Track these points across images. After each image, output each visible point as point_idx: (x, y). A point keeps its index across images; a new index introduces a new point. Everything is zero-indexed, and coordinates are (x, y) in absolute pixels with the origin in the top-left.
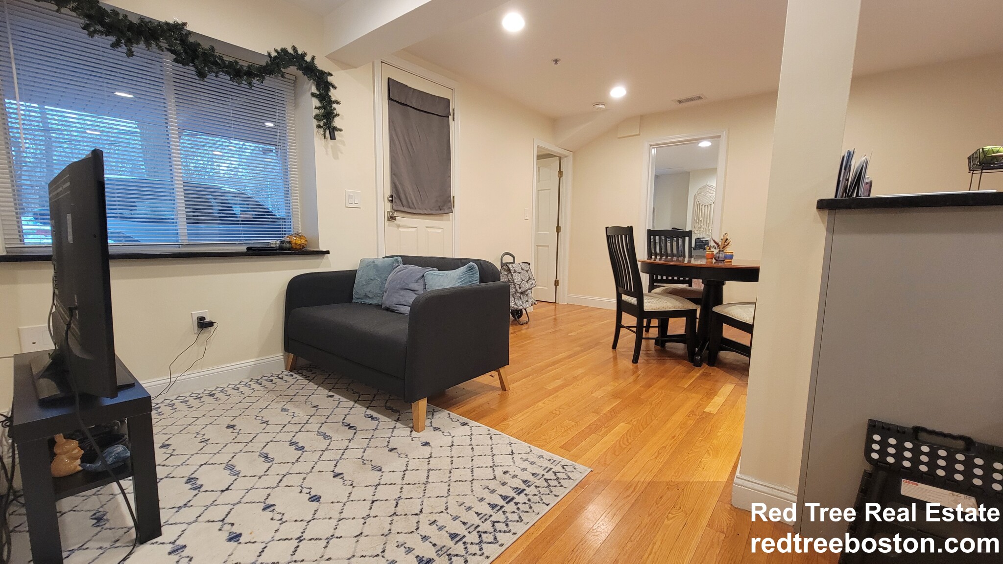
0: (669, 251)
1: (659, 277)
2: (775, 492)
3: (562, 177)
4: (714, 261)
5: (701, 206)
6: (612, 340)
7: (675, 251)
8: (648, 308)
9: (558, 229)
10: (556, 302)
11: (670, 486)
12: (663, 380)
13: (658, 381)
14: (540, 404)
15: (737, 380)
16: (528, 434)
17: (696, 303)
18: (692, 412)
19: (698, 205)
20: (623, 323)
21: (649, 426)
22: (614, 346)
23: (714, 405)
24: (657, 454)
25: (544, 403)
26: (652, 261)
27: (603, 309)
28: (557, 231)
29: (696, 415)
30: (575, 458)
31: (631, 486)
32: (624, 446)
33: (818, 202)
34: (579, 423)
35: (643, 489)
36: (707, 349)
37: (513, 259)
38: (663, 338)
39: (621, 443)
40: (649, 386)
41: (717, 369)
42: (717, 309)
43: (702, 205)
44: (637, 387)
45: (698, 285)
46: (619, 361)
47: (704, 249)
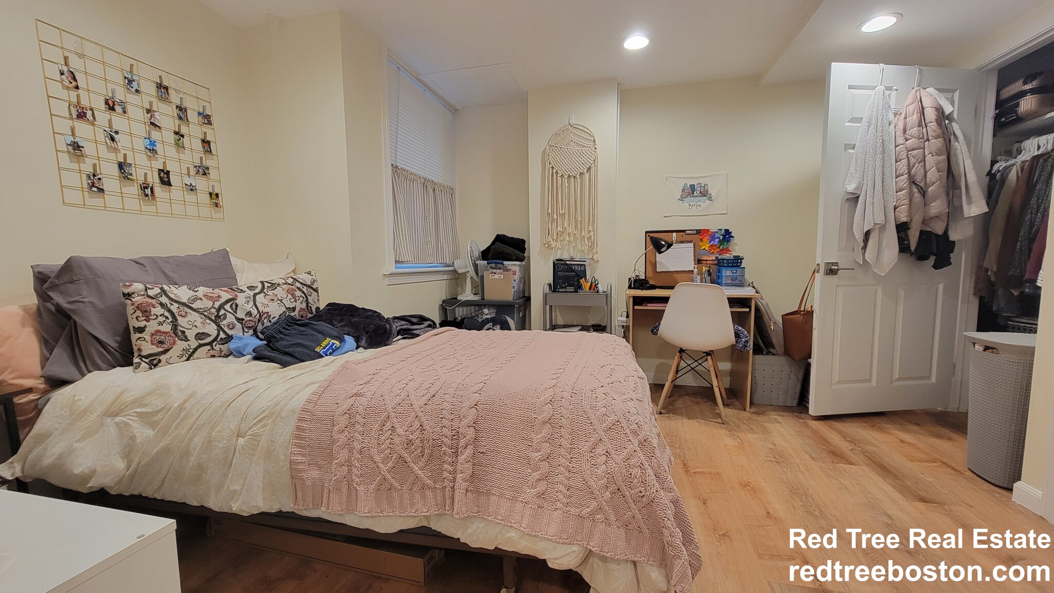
5: (559, 178)
19: (552, 175)
43: (562, 176)
47: (580, 287)
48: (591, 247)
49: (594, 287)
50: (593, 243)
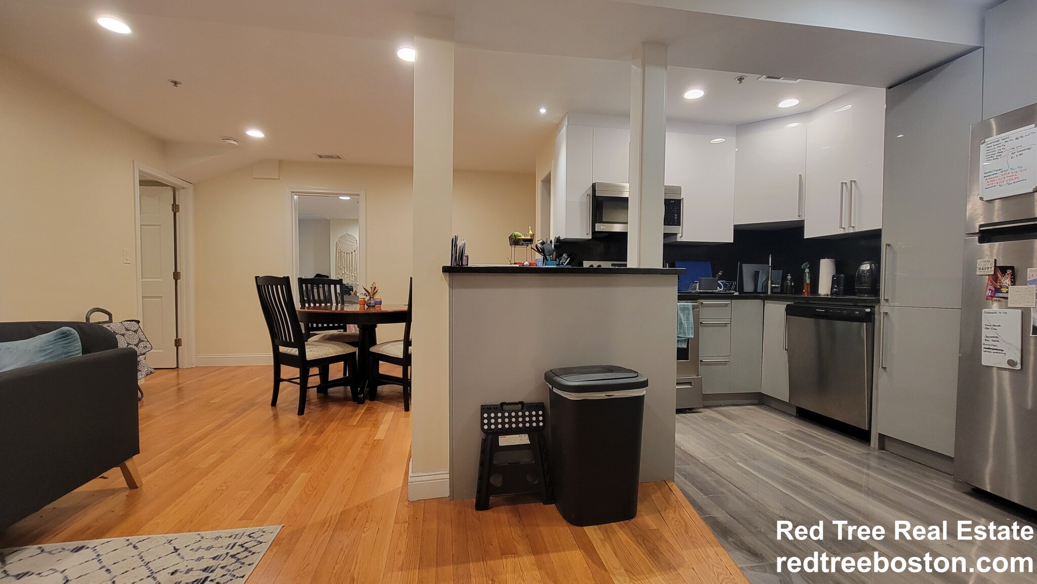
0: (316, 298)
1: (315, 325)
2: (436, 477)
3: (178, 211)
4: (366, 307)
6: (271, 397)
7: (322, 298)
8: (311, 357)
9: (176, 276)
10: (178, 367)
11: (359, 508)
12: (333, 423)
13: (328, 426)
14: (197, 487)
15: (395, 407)
16: (191, 522)
17: (355, 347)
18: (366, 444)
19: (340, 253)
20: (282, 376)
21: (330, 467)
22: (274, 403)
23: (381, 434)
24: (342, 487)
25: (201, 484)
26: (306, 310)
27: (249, 366)
28: (174, 278)
29: (368, 445)
30: (261, 523)
31: (325, 523)
32: (310, 493)
33: (443, 267)
34: (254, 489)
35: (337, 520)
36: (367, 387)
37: (108, 316)
38: (325, 385)
39: (307, 491)
40: (321, 432)
41: (378, 402)
42: (373, 349)
43: (344, 253)
44: (310, 437)
45: (353, 329)
46: (280, 417)
47: (350, 294)
48: (355, 280)
49: (355, 294)
50: (356, 278)
